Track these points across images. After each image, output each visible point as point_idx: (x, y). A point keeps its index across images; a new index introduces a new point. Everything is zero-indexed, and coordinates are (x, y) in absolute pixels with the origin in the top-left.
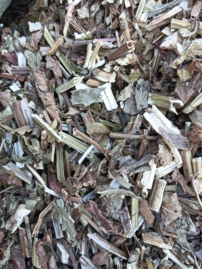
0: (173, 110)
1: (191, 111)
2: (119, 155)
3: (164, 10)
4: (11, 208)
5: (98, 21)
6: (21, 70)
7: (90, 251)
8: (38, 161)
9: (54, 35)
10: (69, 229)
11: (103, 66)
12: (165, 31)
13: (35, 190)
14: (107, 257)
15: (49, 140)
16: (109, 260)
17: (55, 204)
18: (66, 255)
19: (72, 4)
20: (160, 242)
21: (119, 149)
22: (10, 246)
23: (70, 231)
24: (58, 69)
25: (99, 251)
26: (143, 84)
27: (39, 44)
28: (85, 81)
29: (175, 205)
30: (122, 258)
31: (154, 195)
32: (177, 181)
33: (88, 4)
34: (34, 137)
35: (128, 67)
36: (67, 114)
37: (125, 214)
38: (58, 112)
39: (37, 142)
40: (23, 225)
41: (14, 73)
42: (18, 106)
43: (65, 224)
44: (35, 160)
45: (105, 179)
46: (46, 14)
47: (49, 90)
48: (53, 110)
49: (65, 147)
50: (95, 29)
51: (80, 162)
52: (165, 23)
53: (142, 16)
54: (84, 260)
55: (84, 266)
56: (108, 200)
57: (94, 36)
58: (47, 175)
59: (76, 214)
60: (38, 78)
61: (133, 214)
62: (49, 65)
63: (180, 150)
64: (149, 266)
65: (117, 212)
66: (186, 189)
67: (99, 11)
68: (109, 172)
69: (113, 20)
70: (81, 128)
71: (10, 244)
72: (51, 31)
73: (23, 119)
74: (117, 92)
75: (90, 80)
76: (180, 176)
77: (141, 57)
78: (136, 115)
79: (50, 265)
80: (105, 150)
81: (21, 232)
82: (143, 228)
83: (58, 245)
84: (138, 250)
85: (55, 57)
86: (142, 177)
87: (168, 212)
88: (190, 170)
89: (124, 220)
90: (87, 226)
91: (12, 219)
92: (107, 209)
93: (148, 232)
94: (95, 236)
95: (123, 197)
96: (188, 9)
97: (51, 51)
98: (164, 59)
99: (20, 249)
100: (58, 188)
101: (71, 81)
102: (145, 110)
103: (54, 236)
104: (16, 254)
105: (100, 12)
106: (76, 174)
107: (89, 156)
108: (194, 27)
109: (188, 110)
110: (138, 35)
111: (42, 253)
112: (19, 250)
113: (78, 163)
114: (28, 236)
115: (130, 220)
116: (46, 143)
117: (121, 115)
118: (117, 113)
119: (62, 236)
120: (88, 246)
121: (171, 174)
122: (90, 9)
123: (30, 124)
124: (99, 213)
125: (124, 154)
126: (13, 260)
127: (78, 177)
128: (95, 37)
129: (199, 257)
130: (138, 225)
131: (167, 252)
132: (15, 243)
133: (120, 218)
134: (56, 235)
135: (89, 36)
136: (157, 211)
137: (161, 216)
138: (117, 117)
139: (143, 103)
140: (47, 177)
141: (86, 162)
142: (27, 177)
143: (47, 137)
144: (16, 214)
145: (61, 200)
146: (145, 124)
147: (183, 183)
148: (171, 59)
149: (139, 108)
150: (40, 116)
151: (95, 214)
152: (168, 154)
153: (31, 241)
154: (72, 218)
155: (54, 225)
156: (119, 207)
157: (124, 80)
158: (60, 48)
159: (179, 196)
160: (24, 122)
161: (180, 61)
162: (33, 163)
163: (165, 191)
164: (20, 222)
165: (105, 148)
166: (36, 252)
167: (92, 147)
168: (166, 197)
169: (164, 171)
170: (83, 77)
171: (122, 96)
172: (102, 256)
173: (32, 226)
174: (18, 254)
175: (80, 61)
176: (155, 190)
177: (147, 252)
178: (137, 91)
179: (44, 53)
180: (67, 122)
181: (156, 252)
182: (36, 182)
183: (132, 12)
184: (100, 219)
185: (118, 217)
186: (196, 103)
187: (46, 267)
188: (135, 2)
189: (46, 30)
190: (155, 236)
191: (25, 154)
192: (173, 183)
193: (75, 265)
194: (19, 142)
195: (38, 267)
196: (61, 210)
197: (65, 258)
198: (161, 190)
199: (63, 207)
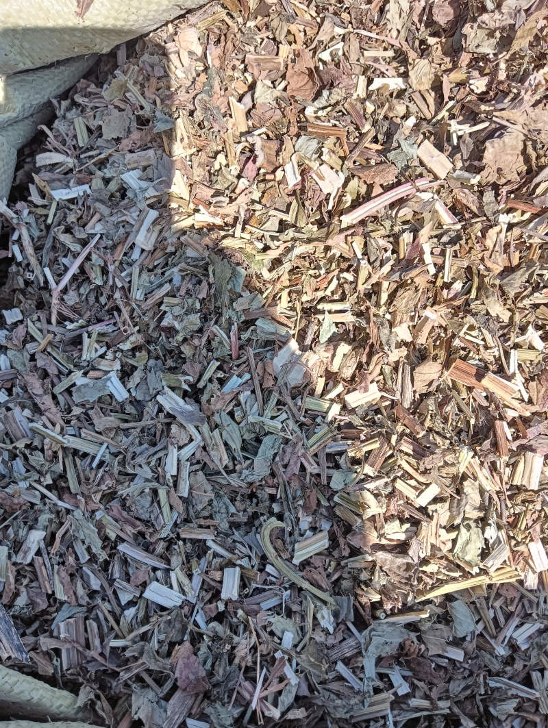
0: (186, 387)
1: (204, 385)
2: (135, 446)
3: (158, 285)
4: (21, 535)
5: (91, 303)
6: (5, 375)
9: (40, 327)
11: (105, 354)
12: (163, 308)
13: (47, 508)
14: (146, 571)
15: (54, 447)
16: (149, 574)
17: (72, 517)
18: (96, 581)
19: (56, 289)
20: (200, 534)
21: (134, 439)
22: (26, 583)
23: (94, 543)
24: (51, 365)
26: (155, 364)
27: (24, 342)
28: (85, 374)
29: (203, 485)
30: (163, 567)
31: (179, 479)
32: (202, 460)
33: (75, 285)
34: (36, 448)
35: (133, 351)
36: (70, 415)
37: (155, 510)
38: (60, 414)
39: (40, 454)
40: (39, 553)
42: (10, 417)
43: (87, 538)
44: (42, 474)
45: (125, 478)
46: (25, 297)
47: (45, 392)
48: (53, 413)
49: (75, 452)
50: (88, 314)
51: (95, 465)
52: (160, 300)
53: (138, 294)
54: (121, 585)
56: (131, 498)
57: (89, 323)
59: (100, 525)
60: (30, 381)
61: (162, 507)
62: (40, 363)
63: (197, 428)
64: (193, 565)
65: (146, 510)
66: (212, 465)
67: (90, 291)
68: (127, 466)
69: (108, 299)
70: (90, 427)
71: (25, 581)
72: (36, 322)
73: (18, 431)
74: (126, 379)
75: (91, 373)
76: (204, 453)
77: (148, 334)
78: (151, 400)
79: (77, 593)
80: (121, 445)
81: (37, 562)
82: (178, 522)
83: (84, 569)
84: (176, 547)
85: (46, 353)
86: (165, 465)
87: (198, 495)
88: (211, 445)
89: (154, 517)
90: (115, 540)
91: (24, 547)
92: (133, 510)
93: (184, 525)
94: (126, 545)
95: (147, 490)
97: (41, 347)
98: (168, 336)
99: (38, 586)
100: (73, 499)
101: (70, 377)
102: (159, 393)
103: (77, 558)
104: (34, 594)
105: (92, 293)
106: (91, 480)
107: (105, 457)
108: (184, 304)
109: (201, 385)
110: (138, 314)
111: (67, 580)
112: (36, 587)
113: (92, 469)
114: (47, 563)
115: (161, 514)
116: (50, 453)
117: (135, 404)
118: (131, 402)
119: (88, 557)
120: (122, 568)
121: (194, 454)
122: (78, 291)
123: (27, 436)
124: (125, 515)
125: (141, 444)
126: (32, 601)
127: (94, 481)
129: (249, 543)
130: (172, 521)
131: (210, 543)
132: (31, 581)
133: (150, 517)
134: (80, 558)
135: (83, 324)
136: (186, 495)
137: (191, 502)
138: (131, 407)
139: (157, 386)
140: (59, 494)
141: (101, 464)
142: (35, 496)
143: (51, 445)
144: (28, 540)
145: (79, 510)
146: (160, 409)
147: (208, 460)
149: (153, 392)
150: (39, 423)
151: (120, 517)
152: (183, 432)
153: (51, 570)
154: (94, 526)
155: (76, 550)
156: (147, 505)
157: (131, 365)
158: (50, 343)
159: (206, 475)
160: (20, 435)
161: (180, 338)
162: (40, 477)
163: (189, 473)
164: (34, 549)
166: (59, 579)
167: (105, 445)
168: (192, 478)
169: (187, 452)
170: (82, 371)
171: (132, 383)
172: (141, 572)
173: (49, 548)
174: (37, 594)
175: (76, 353)
176: (180, 474)
177: (188, 549)
178: (149, 374)
179: (32, 351)
180: (72, 424)
181: (200, 549)
182: (46, 500)
183: (126, 291)
184: (127, 521)
185: (148, 515)
186: (207, 376)
187: (73, 597)
188: (128, 280)
189: (30, 323)
190: (194, 529)
191: (28, 471)
192: (198, 462)
193: (110, 592)
194: (17, 459)
195: (63, 600)
196: (80, 522)
197: (95, 584)
198: (184, 472)
199: (82, 518)
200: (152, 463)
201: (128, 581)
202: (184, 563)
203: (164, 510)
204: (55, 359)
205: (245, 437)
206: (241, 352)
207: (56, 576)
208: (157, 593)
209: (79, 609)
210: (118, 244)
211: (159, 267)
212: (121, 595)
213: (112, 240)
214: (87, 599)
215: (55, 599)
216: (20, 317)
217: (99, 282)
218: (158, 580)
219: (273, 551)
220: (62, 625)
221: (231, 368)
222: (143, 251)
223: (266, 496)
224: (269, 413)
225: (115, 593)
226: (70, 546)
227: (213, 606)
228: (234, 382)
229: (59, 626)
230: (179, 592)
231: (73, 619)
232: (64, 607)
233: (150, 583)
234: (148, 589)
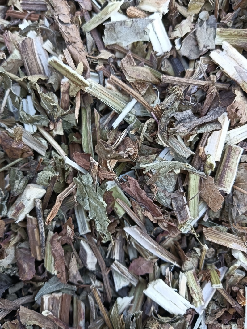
2: (174, 111)
4: (16, 186)
6: (34, 4)
7: (127, 256)
8: (55, 119)
10: (99, 217)
13: (52, 162)
14: (151, 263)
15: (72, 91)
16: (154, 267)
17: (79, 181)
18: (92, 258)
20: (229, 241)
21: (174, 101)
22: (13, 243)
23: (100, 220)
24: (86, 0)
25: (139, 255)
26: (207, 18)
30: (172, 264)
31: (224, 167)
34: (51, 88)
36: (97, 57)
37: (180, 198)
38: (84, 53)
39: (55, 97)
40: (33, 212)
41: (26, 8)
42: (29, 45)
43: (92, 211)
44: (52, 119)
45: (151, 149)
47: (73, 23)
48: (78, 49)
49: (96, 102)
51: (116, 124)
54: (119, 268)
55: (117, 276)
56: (155, 176)
58: (68, 147)
59: (109, 198)
60: (58, 5)
61: (190, 198)
64: (212, 275)
65: (168, 195)
68: (158, 135)
71: (13, 239)
73: (35, 65)
74: (171, 29)
75: (131, 8)
79: (70, 270)
80: (153, 107)
81: (30, 222)
82: (205, 219)
83: (82, 242)
84: (198, 250)
86: (206, 144)
87: (243, 194)
89: (178, 207)
90: (123, 219)
91: (18, 202)
92: (153, 190)
93: (212, 225)
94: (135, 229)
95: (177, 172)
99: (28, 248)
100: (85, 160)
101: (105, 9)
103: (76, 230)
104: (22, 256)
106: (109, 141)
107: (129, 117)
111: (59, 251)
112: (26, 249)
113: (112, 128)
114: (40, 227)
115: (187, 206)
116: (67, 98)
117: (176, 61)
118: (170, 58)
119: (88, 230)
120: (123, 249)
123: (45, 73)
124: (143, 194)
126: (18, 263)
127: (112, 144)
130: (198, 215)
131: (238, 255)
132: (22, 240)
133: (171, 204)
134: (80, 230)
136: (229, 191)
137: (232, 201)
138: (170, 65)
139: (209, 43)
140: (69, 150)
141: (124, 125)
142: (41, 146)
144: (23, 196)
145: (89, 175)
149: (203, 49)
150: (60, 57)
151: (137, 195)
153: (44, 235)
154: (104, 200)
155: (77, 217)
156: (171, 189)
157: (180, 13)
160: (36, 69)
162: (49, 124)
163: (240, 163)
164: (28, 207)
165: (152, 105)
166: (51, 249)
167: (134, 101)
168: (242, 171)
169: (239, 134)
170: (122, 2)
171: (178, 32)
172: (145, 262)
173: (46, 211)
174: (25, 256)
176: (226, 161)
177: (210, 255)
178: (199, 28)
180: (97, 69)
182: (53, 152)
184: (144, 203)
185: (169, 202)
187: (64, 273)
190: (222, 232)
191: (38, 113)
193: (105, 274)
194: (29, 97)
195: (53, 273)
196: (88, 190)
197: (91, 263)
198: (234, 160)
199: (90, 185)
200: (191, 139)
201: (128, 265)
202: (198, 267)
203: (192, 202)
207: (49, 246)
209: (69, 287)
212: (116, 279)
214: (79, 278)
215: (44, 269)
218: (163, 277)
220: (46, 298)
225: (111, 274)
226: (71, 213)
227: (225, 327)
229: (42, 299)
230: (186, 298)
231: (60, 294)
232: (52, 280)
233: (154, 279)
234: (150, 286)
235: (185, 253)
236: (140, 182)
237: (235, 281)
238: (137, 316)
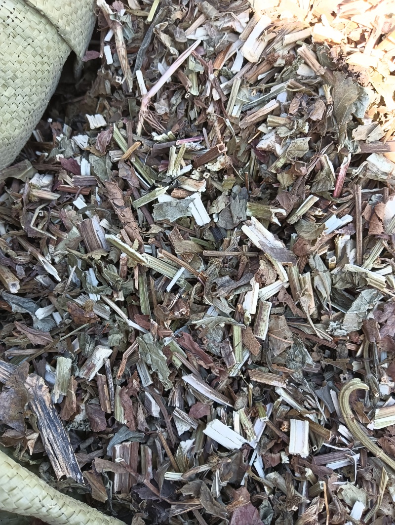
0: (275, 220)
1: (296, 221)
2: (216, 276)
3: (259, 102)
4: (87, 349)
5: (180, 116)
6: (84, 180)
7: (186, 403)
8: (118, 289)
9: (125, 135)
10: (160, 369)
11: (190, 173)
12: (262, 128)
13: (116, 325)
14: (208, 406)
15: (130, 264)
16: (210, 410)
17: (141, 340)
18: (156, 407)
19: (146, 95)
20: (271, 379)
21: (215, 269)
22: (86, 399)
23: (162, 371)
24: (133, 177)
25: (197, 400)
26: (239, 191)
27: (108, 148)
28: (169, 192)
29: (283, 330)
30: (226, 405)
31: (258, 319)
32: (285, 303)
33: (166, 94)
34: (111, 262)
35: (221, 173)
36: (149, 232)
37: (227, 347)
38: (138, 230)
39: (114, 268)
40: (103, 370)
41: (77, 184)
42: (88, 225)
43: (154, 364)
44: (115, 289)
45: (200, 307)
46: (109, 104)
47: (126, 205)
48: (133, 228)
49: (150, 270)
50: (177, 127)
51: (169, 288)
52: (261, 119)
53: (235, 111)
54: (180, 414)
55: (178, 422)
56: (205, 330)
58: (127, 309)
59: (167, 351)
60: (112, 190)
61: (236, 345)
62: (122, 173)
63: (285, 266)
64: (260, 410)
65: (217, 345)
66: (296, 311)
67: (181, 103)
68: (205, 296)
69: (199, 114)
70: (168, 248)
71: (85, 396)
72: (121, 129)
73: (94, 241)
74: (209, 203)
75: (175, 191)
76: (288, 296)
77: (236, 158)
78: (233, 230)
79: (138, 418)
80: (199, 273)
81: (100, 379)
82: (249, 363)
83: (146, 393)
84: (245, 389)
85: (129, 163)
86: (244, 301)
87: (276, 340)
88: (298, 288)
89: (226, 355)
90: (180, 369)
91: (88, 363)
92: (204, 342)
93: (255, 367)
94: (192, 377)
95: (222, 325)
96: (286, 103)
97: (125, 156)
98: (262, 161)
99: (98, 403)
100: (145, 322)
101: (153, 192)
102: (244, 223)
103: (140, 383)
104: (93, 411)
105: (183, 105)
106: (165, 304)
107: (179, 281)
108: (293, 125)
109: (293, 220)
110: (231, 133)
111: (128, 402)
112: (96, 405)
113: (166, 291)
114: (110, 383)
115: (233, 353)
116: (125, 268)
117: (215, 231)
118: (210, 228)
119: (151, 382)
120: (182, 397)
121: (277, 295)
122: (169, 101)
123: (103, 247)
124: (196, 346)
125: (221, 276)
126: (91, 418)
127: (168, 306)
128: (178, 137)
129: (320, 397)
130: (243, 360)
131: (280, 391)
132: (91, 397)
133: (220, 352)
134: (143, 382)
135: (171, 137)
137: (269, 346)
138: (210, 233)
139: (241, 215)
140: (128, 312)
141: (176, 289)
143: (128, 261)
144: (93, 356)
145: (149, 334)
146: (244, 239)
147: (291, 304)
148: (270, 162)
149: (236, 221)
150: (117, 236)
151: (191, 348)
152: (271, 271)
153: (113, 389)
154: (164, 354)
155: (139, 371)
156: (219, 339)
157: (216, 188)
158: (135, 153)
159: (288, 320)
160: (95, 245)
161: (280, 163)
162: (112, 293)
163: (270, 314)
164: (99, 366)
165: (198, 271)
166: (121, 401)
167: (183, 269)
168: (273, 321)
169: (269, 291)
170: (167, 188)
171: (215, 208)
172: (202, 406)
173: (115, 368)
174: (96, 411)
175: (162, 167)
176: (260, 315)
177: (256, 393)
178: (233, 201)
179: (116, 159)
180: (149, 241)
181: (268, 394)
182: (116, 316)
183: (222, 106)
184: (197, 354)
185: (218, 351)
186: (301, 211)
187: (133, 422)
188: (225, 93)
189: (115, 129)
190: (265, 372)
191: (100, 284)
192: (280, 305)
193: (168, 420)
194: (91, 270)
195: (123, 423)
196: (149, 347)
197: (155, 410)
198: (266, 313)
199: (152, 342)
200: (231, 298)
201: (187, 411)
202: (248, 406)
203: (237, 349)
204: (137, 170)
205: (337, 286)
206: (346, 189)
207: (118, 398)
208: (216, 431)
209: (137, 434)
210: (220, 52)
211: (262, 81)
212: (178, 425)
213: (214, 47)
214: (146, 425)
215: (114, 420)
216: (104, 123)
217: (194, 92)
218: (219, 418)
219: (350, 412)
220: (118, 448)
221: (330, 206)
222: (246, 61)
223: (347, 352)
224: (369, 263)
225: (173, 421)
226: (133, 368)
227: (275, 456)
228: (333, 223)
229: (115, 448)
230: (240, 434)
231: (129, 443)
232: (121, 430)
233: (212, 420)
234: (209, 426)
235: (236, 394)
236: (193, 336)
237: (281, 415)
238: (199, 454)
